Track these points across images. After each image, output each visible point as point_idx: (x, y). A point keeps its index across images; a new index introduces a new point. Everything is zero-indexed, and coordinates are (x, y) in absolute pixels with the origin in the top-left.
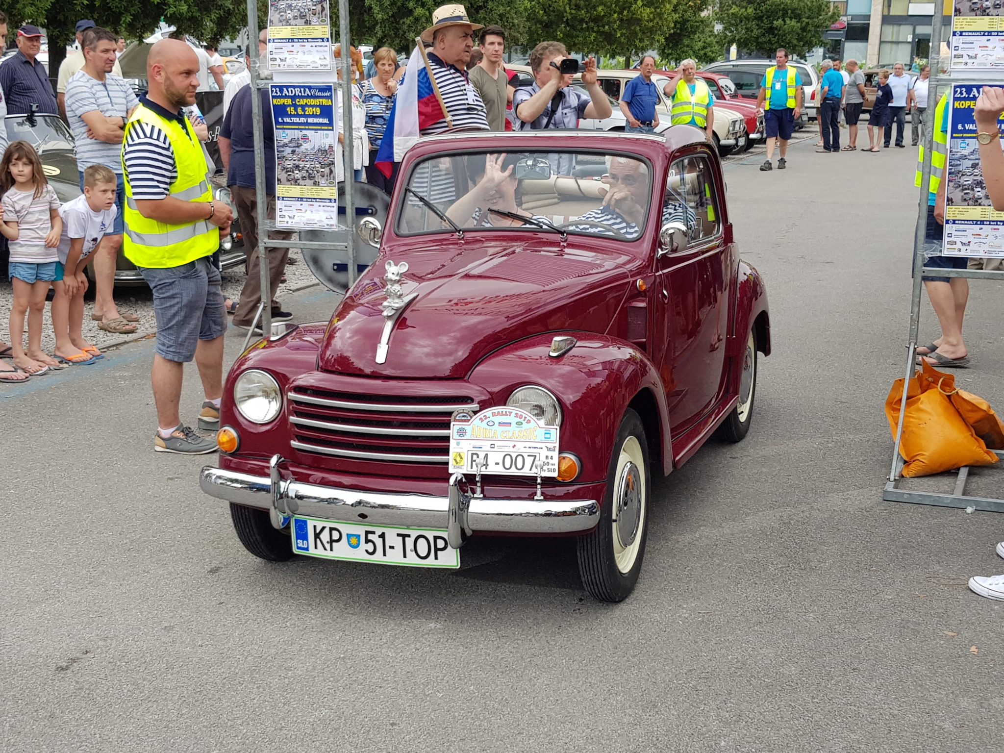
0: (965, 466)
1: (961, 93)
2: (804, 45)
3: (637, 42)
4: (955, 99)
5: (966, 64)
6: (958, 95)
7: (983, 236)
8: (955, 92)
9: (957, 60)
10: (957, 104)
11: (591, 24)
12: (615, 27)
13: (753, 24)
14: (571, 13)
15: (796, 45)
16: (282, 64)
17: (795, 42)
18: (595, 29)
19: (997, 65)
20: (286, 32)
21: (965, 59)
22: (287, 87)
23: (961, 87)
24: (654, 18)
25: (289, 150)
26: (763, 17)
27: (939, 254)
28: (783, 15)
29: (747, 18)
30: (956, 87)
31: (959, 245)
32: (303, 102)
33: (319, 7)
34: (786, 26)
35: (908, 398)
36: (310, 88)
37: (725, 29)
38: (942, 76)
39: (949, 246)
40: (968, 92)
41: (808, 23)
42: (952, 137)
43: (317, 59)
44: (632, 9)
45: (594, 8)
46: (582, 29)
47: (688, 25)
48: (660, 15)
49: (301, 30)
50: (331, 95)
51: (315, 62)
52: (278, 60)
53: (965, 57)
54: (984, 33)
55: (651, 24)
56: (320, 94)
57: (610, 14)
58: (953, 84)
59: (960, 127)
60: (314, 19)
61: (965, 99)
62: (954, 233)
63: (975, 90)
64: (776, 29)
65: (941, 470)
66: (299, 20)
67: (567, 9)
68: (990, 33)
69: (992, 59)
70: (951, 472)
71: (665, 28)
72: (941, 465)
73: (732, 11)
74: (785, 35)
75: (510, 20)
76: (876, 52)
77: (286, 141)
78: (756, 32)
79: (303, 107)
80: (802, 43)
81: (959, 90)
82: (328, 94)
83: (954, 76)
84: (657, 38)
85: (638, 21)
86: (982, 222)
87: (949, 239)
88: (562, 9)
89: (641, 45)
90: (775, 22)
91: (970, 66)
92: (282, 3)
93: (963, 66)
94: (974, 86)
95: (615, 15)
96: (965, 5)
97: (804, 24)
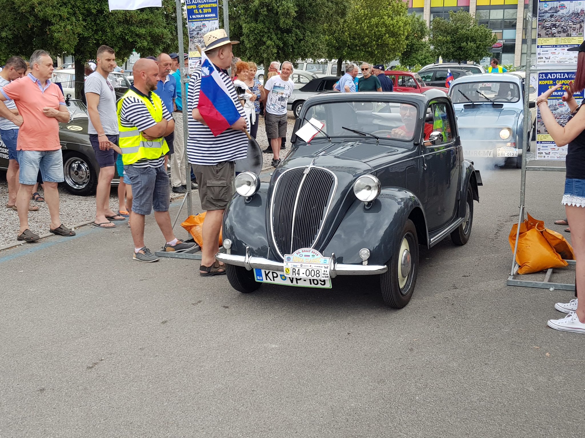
0: (550, 268)
1: (542, 77)
2: (479, 56)
3: (386, 56)
4: (540, 80)
5: (545, 62)
7: (557, 149)
8: (539, 76)
9: (540, 60)
10: (540, 82)
11: (362, 47)
12: (374, 48)
13: (450, 45)
14: (350, 42)
17: (473, 54)
18: (364, 50)
19: (560, 62)
21: (544, 59)
23: (542, 73)
24: (395, 43)
26: (455, 41)
28: (466, 40)
29: (447, 42)
30: (539, 74)
31: (544, 154)
34: (468, 46)
35: (520, 234)
37: (435, 48)
38: (532, 68)
39: (539, 155)
40: (546, 76)
41: (480, 44)
44: (383, 39)
45: (363, 39)
46: (356, 50)
47: (415, 47)
54: (553, 46)
55: (394, 46)
57: (371, 41)
58: (538, 72)
61: (544, 80)
62: (541, 148)
63: (549, 75)
64: (463, 47)
65: (538, 270)
68: (556, 46)
69: (558, 59)
70: (543, 271)
71: (402, 49)
72: (538, 267)
73: (439, 38)
74: (468, 51)
78: (452, 50)
80: (477, 55)
81: (541, 75)
83: (538, 68)
84: (397, 54)
85: (387, 45)
87: (539, 151)
88: (346, 39)
89: (389, 58)
90: (462, 44)
91: (546, 63)
92: (195, 39)
93: (543, 63)
94: (549, 73)
95: (374, 42)
96: (543, 32)
97: (478, 45)
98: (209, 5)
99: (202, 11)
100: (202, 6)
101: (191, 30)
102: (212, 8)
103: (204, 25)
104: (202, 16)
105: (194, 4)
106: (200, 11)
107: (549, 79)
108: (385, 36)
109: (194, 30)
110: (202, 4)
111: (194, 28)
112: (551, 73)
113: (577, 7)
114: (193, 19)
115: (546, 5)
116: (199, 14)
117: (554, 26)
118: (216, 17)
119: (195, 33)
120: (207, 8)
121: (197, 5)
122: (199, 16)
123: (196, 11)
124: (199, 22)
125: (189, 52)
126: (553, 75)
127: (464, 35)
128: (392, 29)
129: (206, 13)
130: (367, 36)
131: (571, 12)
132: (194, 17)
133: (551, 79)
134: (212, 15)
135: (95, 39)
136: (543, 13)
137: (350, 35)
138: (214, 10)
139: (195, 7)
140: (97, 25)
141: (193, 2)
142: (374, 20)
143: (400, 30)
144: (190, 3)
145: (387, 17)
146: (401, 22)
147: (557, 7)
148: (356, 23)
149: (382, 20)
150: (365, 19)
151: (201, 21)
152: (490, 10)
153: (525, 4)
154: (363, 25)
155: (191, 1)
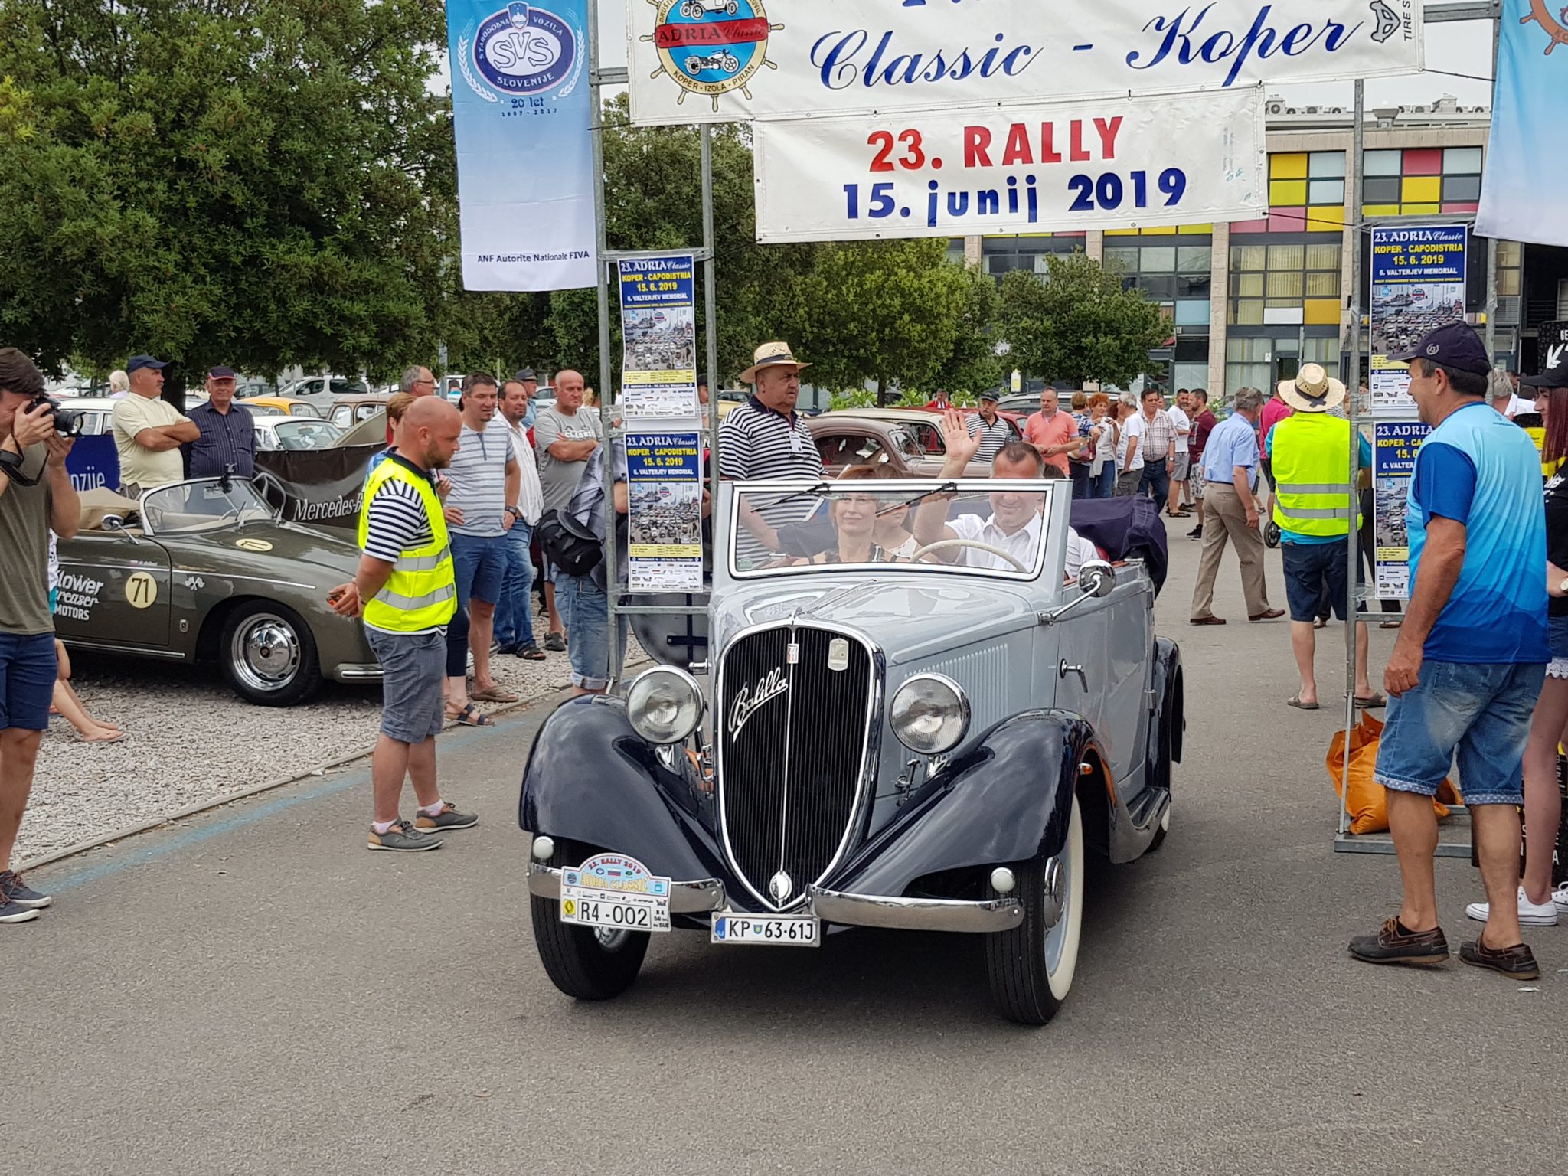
1: (1384, 432)
2: (1126, 371)
3: (904, 370)
4: (1378, 438)
5: (1387, 402)
6: (1381, 434)
8: (1378, 431)
9: (1377, 398)
10: (1380, 442)
11: (841, 347)
12: (874, 350)
13: (1053, 343)
14: (812, 332)
15: (1115, 371)
16: (639, 411)
17: (1113, 367)
18: (846, 353)
20: (645, 377)
21: (1385, 397)
22: (645, 436)
23: (1383, 425)
24: (927, 338)
25: (645, 505)
26: (1063, 332)
28: (1095, 329)
29: (1044, 334)
30: (1378, 425)
31: (1391, 588)
32: (663, 452)
33: (684, 351)
34: (1099, 345)
35: (1351, 751)
36: (672, 437)
37: (1014, 349)
38: (1362, 415)
39: (1382, 589)
40: (1391, 430)
41: (1129, 341)
42: (1377, 477)
43: (680, 405)
44: (897, 325)
45: (844, 324)
46: (827, 353)
47: (966, 345)
48: (935, 334)
49: (661, 375)
50: (697, 444)
51: (678, 409)
52: (635, 407)
53: (1385, 395)
55: (923, 346)
56: (683, 443)
57: (866, 332)
58: (1375, 422)
59: (1385, 466)
60: (678, 364)
61: (1387, 437)
62: (1386, 575)
63: (1397, 428)
64: (1086, 348)
66: (660, 364)
67: (807, 326)
71: (942, 351)
73: (1022, 324)
74: (1099, 357)
75: (742, 344)
76: (1221, 378)
77: (642, 495)
78: (1057, 354)
79: (663, 457)
80: (1122, 368)
81: (1380, 428)
82: (693, 442)
83: (1374, 414)
84: (931, 364)
85: (906, 342)
87: (1382, 582)
88: (799, 326)
89: (910, 374)
90: (1084, 339)
91: (1390, 404)
92: (639, 346)
93: (1384, 404)
94: (1396, 424)
95: (874, 334)
96: (1382, 344)
97: (1125, 341)
98: (673, 276)
99: (657, 286)
100: (656, 277)
101: (631, 325)
102: (679, 281)
103: (660, 317)
104: (656, 297)
105: (638, 272)
106: (652, 287)
107: (1398, 437)
108: (901, 318)
109: (635, 327)
110: (656, 271)
111: (636, 322)
112: (1401, 425)
113: (1449, 296)
114: (633, 302)
115: (1387, 291)
116: (650, 292)
117: (1404, 331)
118: (689, 299)
119: (639, 332)
120: (668, 281)
121: (645, 273)
122: (648, 297)
123: (642, 287)
124: (648, 310)
125: (624, 373)
126: (1404, 428)
127: (1089, 316)
128: (918, 301)
129: (664, 292)
130: (855, 318)
131: (1436, 305)
132: (637, 298)
133: (1402, 437)
134: (678, 296)
135: (237, 329)
136: (1382, 306)
137: (809, 313)
138: (683, 285)
139: (640, 277)
141: (637, 267)
142: (872, 279)
143: (938, 304)
144: (629, 269)
145: (905, 271)
146: (940, 284)
147: (1408, 295)
148: (825, 283)
149: (892, 278)
150: (848, 274)
151: (654, 308)
152: (1139, 246)
153: (1230, 234)
154: (845, 291)
155: (632, 265)
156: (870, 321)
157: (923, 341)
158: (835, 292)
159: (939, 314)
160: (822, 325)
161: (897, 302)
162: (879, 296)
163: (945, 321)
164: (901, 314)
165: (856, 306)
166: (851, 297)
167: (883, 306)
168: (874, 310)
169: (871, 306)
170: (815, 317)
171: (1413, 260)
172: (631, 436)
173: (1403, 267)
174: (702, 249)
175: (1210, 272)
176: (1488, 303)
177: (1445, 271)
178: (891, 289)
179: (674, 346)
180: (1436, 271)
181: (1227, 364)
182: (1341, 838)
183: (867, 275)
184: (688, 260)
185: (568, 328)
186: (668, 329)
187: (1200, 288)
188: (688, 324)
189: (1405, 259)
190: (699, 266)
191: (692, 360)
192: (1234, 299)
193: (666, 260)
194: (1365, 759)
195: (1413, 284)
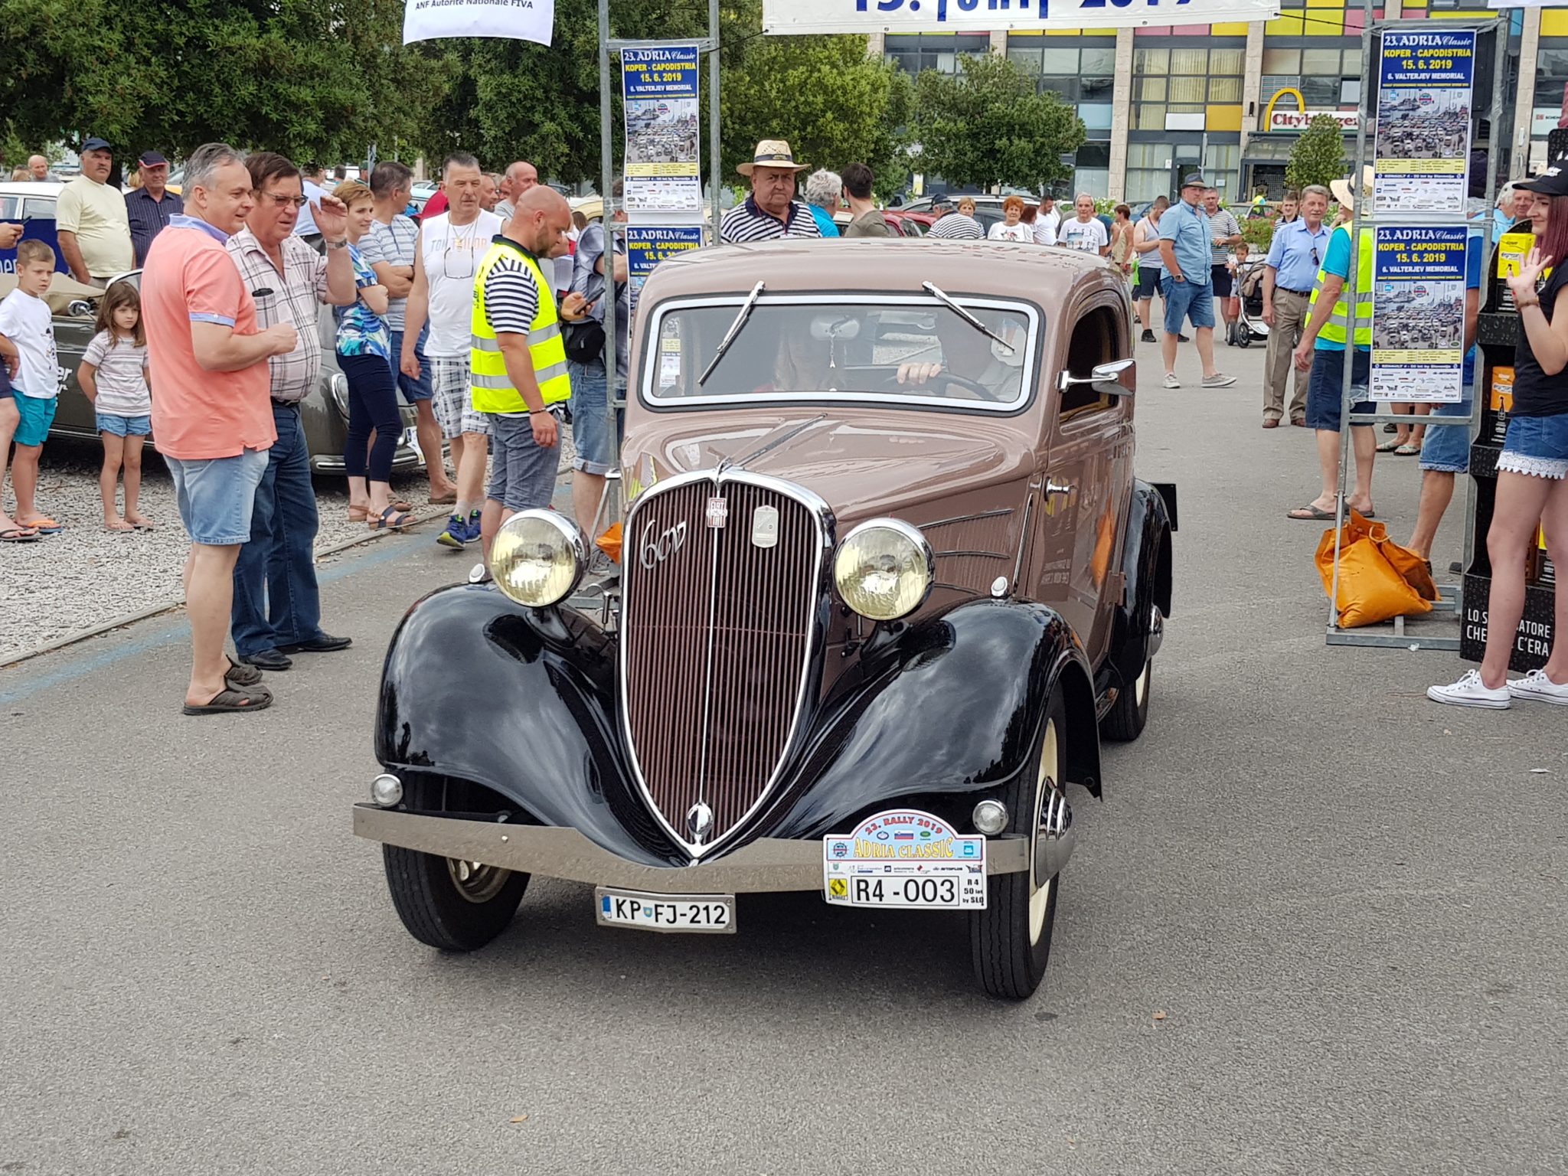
0: (1400, 615)
1: (1385, 236)
2: (1037, 175)
4: (1379, 241)
5: (1389, 206)
6: (1382, 238)
7: (1410, 379)
8: (1379, 235)
9: (1380, 202)
10: (1381, 247)
13: (965, 145)
14: (733, 129)
16: (641, 204)
17: (1026, 170)
19: (1419, 207)
20: (648, 169)
21: (1388, 201)
22: (647, 230)
23: (1384, 229)
26: (979, 134)
27: (1364, 399)
28: (1008, 131)
29: (957, 136)
30: (1379, 229)
31: (1386, 390)
32: (664, 246)
33: (688, 144)
34: (1013, 148)
35: (1341, 548)
36: (674, 230)
37: (927, 151)
38: (1363, 219)
39: (1376, 391)
40: (1393, 233)
41: (1043, 144)
42: (1377, 280)
43: (683, 199)
44: (819, 123)
47: (882, 145)
48: (856, 133)
49: (664, 167)
50: (699, 239)
51: (680, 202)
52: (637, 201)
53: (1388, 199)
54: (1406, 176)
56: (685, 237)
59: (1384, 270)
60: (682, 156)
61: (1389, 241)
62: (1381, 377)
63: (1398, 232)
64: (999, 152)
65: (1376, 619)
66: (663, 156)
67: (729, 123)
68: (1412, 176)
69: (1415, 201)
70: (1387, 622)
72: (1377, 614)
73: (935, 125)
74: (1012, 160)
76: (1121, 184)
78: (970, 156)
79: (664, 251)
80: (1035, 172)
81: (1382, 232)
82: (695, 237)
83: (1377, 218)
86: (1409, 366)
87: (1376, 384)
90: (997, 142)
91: (1392, 208)
92: (641, 138)
93: (1385, 208)
94: (1397, 228)
96: (1387, 148)
97: (1038, 144)
98: (678, 66)
99: (661, 77)
100: (660, 67)
101: (633, 116)
102: (683, 72)
103: (663, 109)
104: (659, 88)
105: (641, 62)
106: (656, 78)
107: (1398, 241)
108: (824, 116)
109: (637, 118)
110: (660, 62)
111: (639, 113)
112: (1402, 229)
113: (1455, 101)
114: (636, 93)
115: (1394, 95)
116: (654, 83)
117: (1410, 135)
118: (694, 90)
119: (642, 123)
120: (672, 72)
121: (649, 63)
122: (652, 88)
123: (646, 77)
124: (651, 101)
125: (626, 165)
126: (1405, 232)
127: (1002, 118)
128: (841, 99)
129: (668, 83)
130: (776, 114)
131: (1442, 110)
132: (640, 88)
133: (1402, 241)
134: (682, 87)
135: (180, 113)
136: (1389, 110)
139: (644, 67)
140: (184, 74)
141: (641, 56)
142: (795, 75)
143: (862, 102)
144: (633, 59)
145: (828, 67)
146: (863, 82)
147: (1415, 100)
148: (748, 79)
149: (816, 74)
150: (771, 69)
151: (658, 99)
152: (1044, 47)
153: (1135, 36)
154: (767, 87)
155: (636, 55)
156: (793, 119)
157: (845, 140)
158: (757, 88)
159: (861, 112)
160: (743, 121)
161: (820, 99)
162: (802, 94)
163: (869, 121)
164: (824, 112)
165: (779, 103)
166: (774, 94)
167: (806, 103)
168: (796, 107)
169: (793, 104)
170: (737, 113)
171: (1421, 65)
172: (633, 229)
173: (1411, 71)
174: (708, 39)
175: (1113, 76)
176: (1493, 109)
177: (1452, 76)
178: (814, 86)
179: (676, 138)
180: (1444, 76)
181: (1128, 170)
182: (1332, 631)
183: (790, 71)
184: (694, 50)
185: (495, 119)
186: (671, 121)
187: (1100, 90)
188: (693, 116)
189: (1414, 64)
190: (705, 60)
191: (696, 152)
192: (1136, 103)
193: (671, 50)
194: (1354, 556)
195: (1420, 88)
